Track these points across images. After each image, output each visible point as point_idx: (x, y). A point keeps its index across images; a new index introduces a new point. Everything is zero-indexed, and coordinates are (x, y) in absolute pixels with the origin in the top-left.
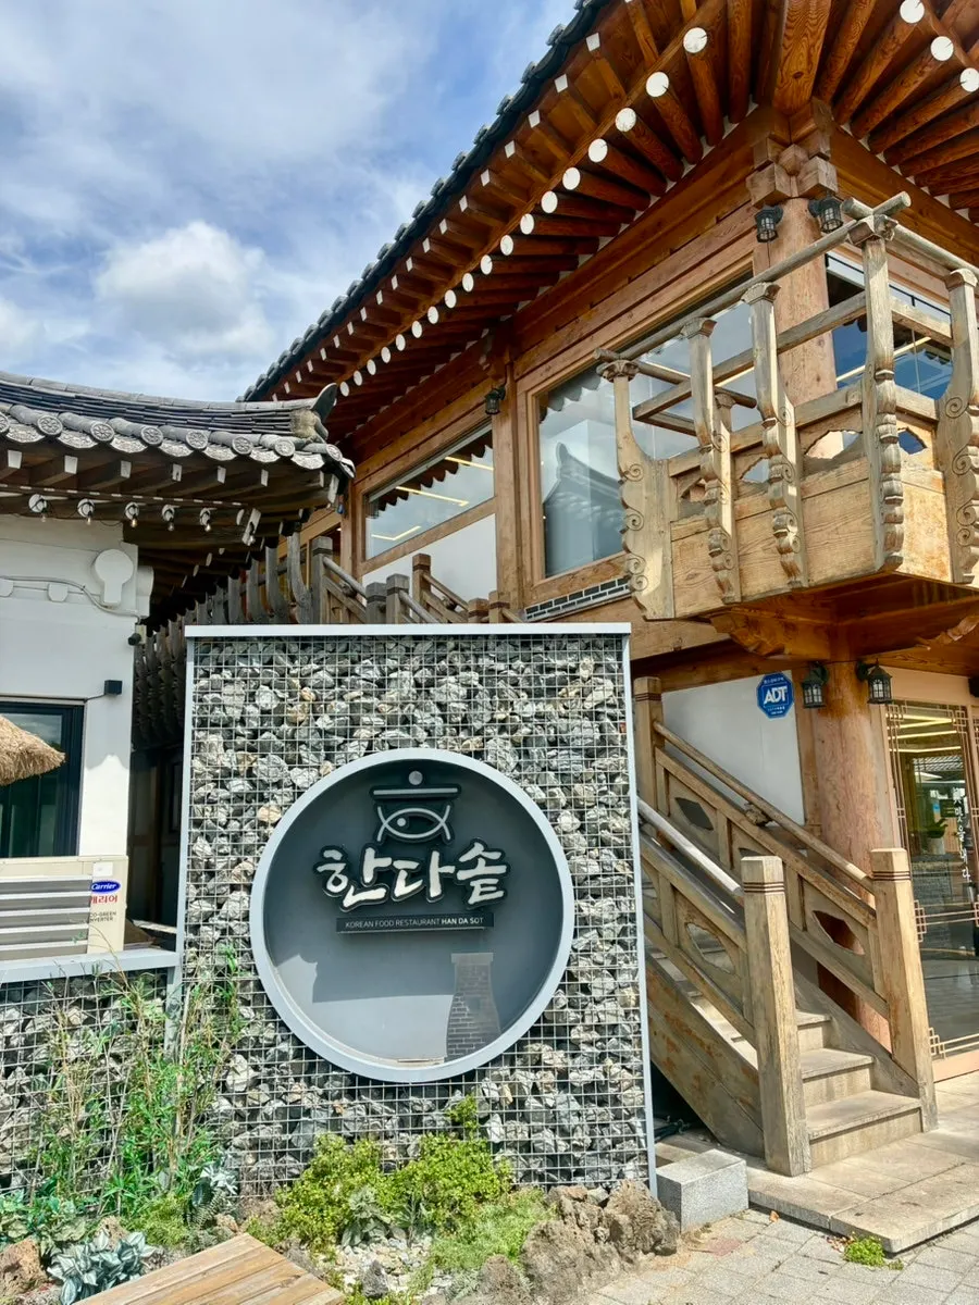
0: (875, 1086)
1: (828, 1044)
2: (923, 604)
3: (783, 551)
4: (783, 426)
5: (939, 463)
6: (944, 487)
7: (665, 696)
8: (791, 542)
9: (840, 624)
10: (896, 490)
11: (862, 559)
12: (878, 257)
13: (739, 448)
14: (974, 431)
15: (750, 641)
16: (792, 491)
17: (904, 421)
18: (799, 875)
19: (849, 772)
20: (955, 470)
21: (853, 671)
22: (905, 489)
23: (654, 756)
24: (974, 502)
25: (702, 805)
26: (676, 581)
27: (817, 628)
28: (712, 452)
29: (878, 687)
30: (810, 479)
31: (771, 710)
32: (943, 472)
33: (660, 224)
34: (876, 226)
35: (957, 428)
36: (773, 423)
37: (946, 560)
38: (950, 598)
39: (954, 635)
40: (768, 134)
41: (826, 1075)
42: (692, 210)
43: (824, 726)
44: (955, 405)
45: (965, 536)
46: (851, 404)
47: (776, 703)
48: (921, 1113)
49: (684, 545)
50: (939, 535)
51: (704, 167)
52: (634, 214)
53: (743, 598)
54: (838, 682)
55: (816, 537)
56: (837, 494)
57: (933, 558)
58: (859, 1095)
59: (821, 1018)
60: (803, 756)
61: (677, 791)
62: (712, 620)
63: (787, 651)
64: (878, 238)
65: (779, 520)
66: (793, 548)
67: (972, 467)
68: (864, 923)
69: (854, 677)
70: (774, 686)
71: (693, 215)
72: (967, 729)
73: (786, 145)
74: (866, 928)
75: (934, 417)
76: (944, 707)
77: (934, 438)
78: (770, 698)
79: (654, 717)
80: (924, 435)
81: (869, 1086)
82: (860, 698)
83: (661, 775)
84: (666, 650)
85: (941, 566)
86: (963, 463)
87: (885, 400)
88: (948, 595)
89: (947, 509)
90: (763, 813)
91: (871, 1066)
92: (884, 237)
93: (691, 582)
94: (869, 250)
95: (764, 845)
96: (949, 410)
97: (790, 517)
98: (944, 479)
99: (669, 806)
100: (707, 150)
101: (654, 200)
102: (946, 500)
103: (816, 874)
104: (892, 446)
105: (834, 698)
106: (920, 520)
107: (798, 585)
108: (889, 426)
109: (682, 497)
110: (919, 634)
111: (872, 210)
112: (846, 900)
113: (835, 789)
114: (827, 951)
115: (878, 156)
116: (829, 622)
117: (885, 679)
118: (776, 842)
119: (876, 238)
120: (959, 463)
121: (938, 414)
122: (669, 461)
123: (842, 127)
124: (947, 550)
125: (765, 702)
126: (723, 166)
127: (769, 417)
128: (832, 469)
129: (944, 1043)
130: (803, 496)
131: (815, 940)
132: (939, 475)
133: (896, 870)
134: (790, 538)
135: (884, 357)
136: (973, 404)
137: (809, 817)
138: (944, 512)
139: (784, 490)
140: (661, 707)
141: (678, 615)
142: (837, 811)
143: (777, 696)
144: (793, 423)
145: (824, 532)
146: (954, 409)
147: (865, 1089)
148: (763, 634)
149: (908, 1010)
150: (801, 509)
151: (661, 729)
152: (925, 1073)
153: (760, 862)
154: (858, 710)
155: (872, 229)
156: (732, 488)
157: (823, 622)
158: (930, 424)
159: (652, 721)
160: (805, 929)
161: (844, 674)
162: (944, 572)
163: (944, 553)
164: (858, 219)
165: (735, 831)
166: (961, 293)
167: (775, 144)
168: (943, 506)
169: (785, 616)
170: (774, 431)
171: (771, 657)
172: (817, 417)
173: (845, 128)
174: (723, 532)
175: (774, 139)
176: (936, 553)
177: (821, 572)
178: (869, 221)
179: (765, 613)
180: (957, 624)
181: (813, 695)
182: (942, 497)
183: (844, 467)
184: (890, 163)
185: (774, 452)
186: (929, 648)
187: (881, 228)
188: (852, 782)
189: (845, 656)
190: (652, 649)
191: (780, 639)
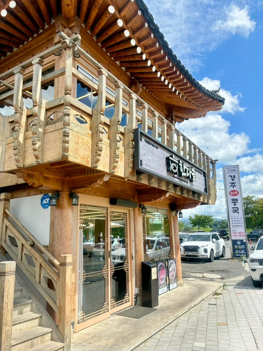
0: (52, 339)
1: (40, 325)
2: (88, 174)
3: (35, 150)
4: (40, 107)
5: (91, 128)
6: (92, 136)
7: (11, 200)
8: (37, 147)
9: (66, 179)
10: (67, 132)
11: (58, 155)
12: (70, 54)
13: (29, 114)
14: (101, 119)
15: (30, 182)
16: (41, 130)
17: (80, 113)
18: (40, 264)
19: (63, 228)
20: (95, 131)
21: (68, 195)
22: (70, 132)
23: (3, 220)
24: (99, 142)
25: (16, 238)
26: (5, 158)
27: (57, 180)
28: (18, 114)
29: (74, 200)
30: (48, 127)
31: (44, 206)
32: (92, 132)
33: (31, 46)
34: (69, 43)
35: (97, 118)
36: (36, 106)
37: (89, 160)
38: (95, 173)
39: (96, 185)
40: (60, 23)
41: (31, 339)
42: (40, 44)
43: (57, 212)
44: (97, 111)
45: (96, 153)
46: (61, 103)
47: (46, 204)
48: (64, 348)
49: (9, 146)
50: (88, 151)
51: (45, 31)
52: (24, 42)
53: (24, 166)
54: (63, 198)
55: (47, 147)
56: (54, 132)
57: (84, 158)
58: (45, 344)
59: (38, 315)
60: (51, 222)
61: (9, 233)
62: (16, 173)
63: (44, 186)
64: (71, 48)
65: (34, 139)
66: (38, 149)
67: (100, 131)
68: (56, 280)
69: (68, 196)
70: (46, 198)
71: (40, 45)
72: (107, 214)
73: (66, 28)
74: (57, 282)
75: (91, 114)
76: (101, 207)
77: (91, 120)
78: (44, 202)
79: (6, 207)
80: (87, 119)
81: (50, 339)
82: (69, 203)
83: (4, 227)
84: (13, 184)
85: (87, 161)
86: (98, 130)
87: (67, 101)
88: (95, 172)
89: (92, 143)
90: (33, 241)
91: (51, 332)
92: (73, 48)
93: (10, 159)
94: (67, 50)
95: (32, 253)
96: (95, 112)
97: (38, 139)
98: (92, 134)
99: (6, 239)
100: (47, 27)
101: (30, 39)
102: (92, 140)
103: (45, 263)
104: (67, 117)
105: (61, 203)
106: (81, 145)
107: (39, 163)
108: (67, 110)
109: (12, 130)
110: (87, 184)
111: (69, 38)
112: (52, 273)
113: (57, 233)
114: (45, 290)
115: (99, 44)
116: (61, 178)
117: (77, 198)
118: (35, 252)
119: (70, 48)
120: (97, 129)
121: (92, 113)
122: (9, 117)
123: (88, 31)
124: (90, 156)
125: (43, 203)
126: (49, 32)
127: (35, 103)
128: (54, 124)
129: (86, 316)
130: (44, 133)
131: (42, 287)
132: (90, 132)
133: (67, 262)
134: (37, 146)
135: (68, 87)
136: (102, 112)
137: (51, 242)
138: (91, 144)
139: (37, 129)
140: (9, 204)
141: (4, 171)
142: (57, 241)
143: (46, 202)
144: (45, 107)
145: (49, 145)
146: (96, 112)
147: (48, 341)
148: (35, 180)
149: (64, 311)
150: (43, 137)
151: (7, 211)
152: (67, 334)
153: (5, 264)
154: (68, 207)
155: (68, 44)
156: (25, 128)
157: (59, 178)
158: (90, 116)
159: (4, 208)
160: (40, 283)
161: (65, 196)
162: (88, 163)
163: (89, 157)
164: (64, 40)
165: (24, 248)
166: (102, 77)
167: (62, 27)
168: (91, 142)
169: (44, 174)
170: (36, 109)
171: (39, 188)
172: (52, 106)
173: (89, 32)
174: (19, 142)
175: (62, 24)
176: (86, 157)
177: (46, 159)
178: (68, 41)
179: (35, 172)
180: (97, 181)
181: (53, 202)
182: (91, 139)
183: (57, 124)
184: (102, 47)
185: (35, 116)
186: (90, 189)
187: (71, 44)
188: (63, 231)
189: (66, 189)
190: (9, 183)
191: (42, 182)
